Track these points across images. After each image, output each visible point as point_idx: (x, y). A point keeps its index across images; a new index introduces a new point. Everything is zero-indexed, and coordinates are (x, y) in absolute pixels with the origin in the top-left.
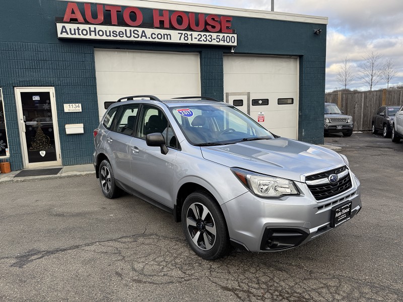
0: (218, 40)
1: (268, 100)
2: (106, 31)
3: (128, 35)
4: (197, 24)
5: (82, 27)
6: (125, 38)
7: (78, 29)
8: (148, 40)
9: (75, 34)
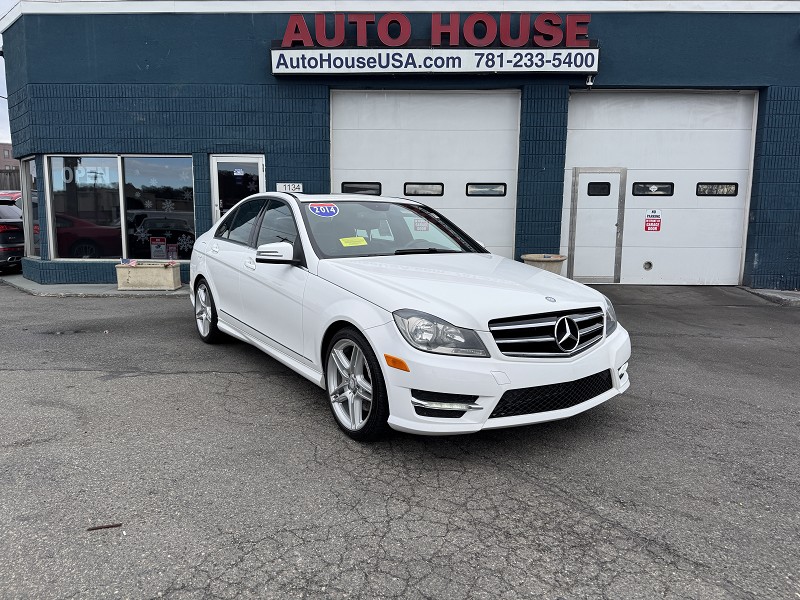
0: (557, 63)
1: (672, 185)
2: (347, 59)
3: (384, 63)
4: (515, 35)
5: (309, 54)
6: (378, 69)
7: (303, 58)
8: (418, 70)
9: (298, 66)
